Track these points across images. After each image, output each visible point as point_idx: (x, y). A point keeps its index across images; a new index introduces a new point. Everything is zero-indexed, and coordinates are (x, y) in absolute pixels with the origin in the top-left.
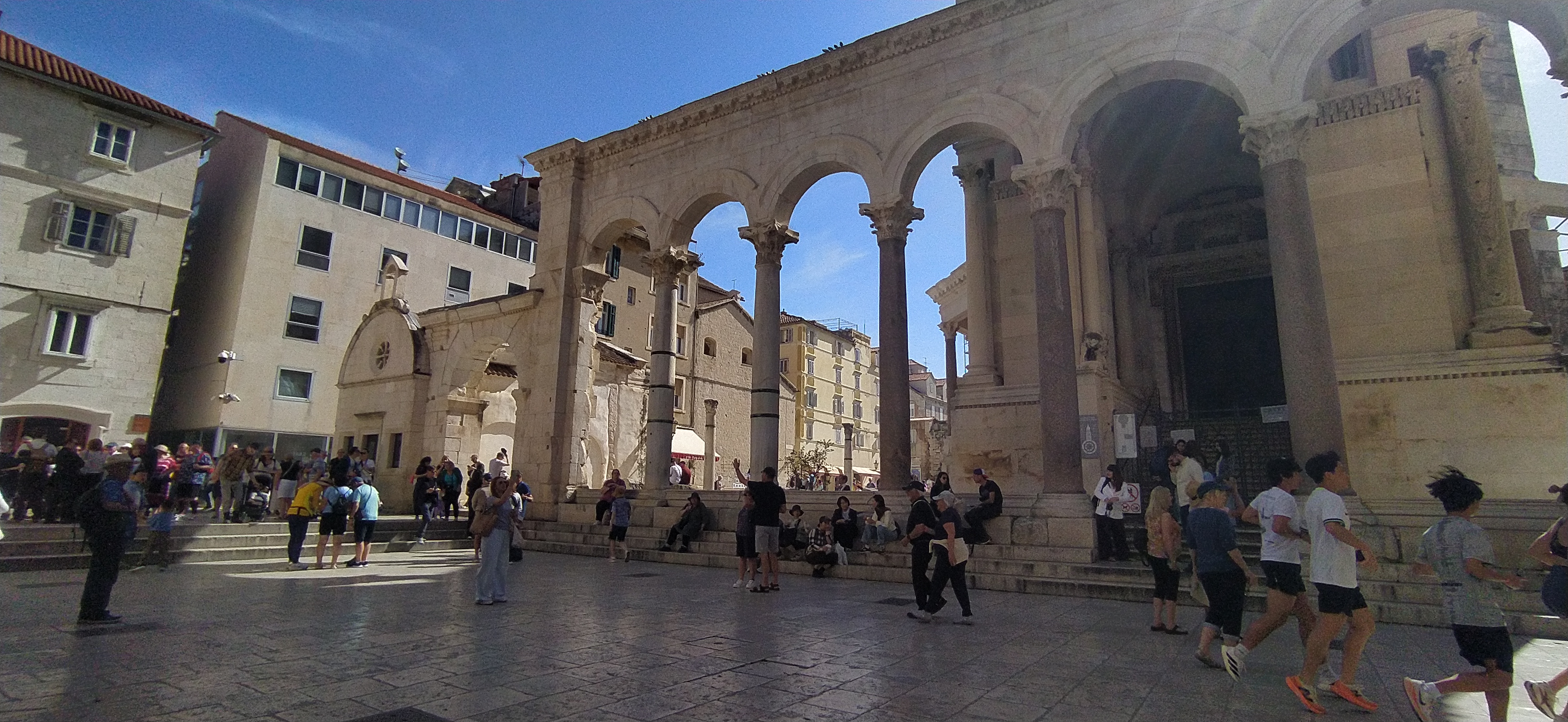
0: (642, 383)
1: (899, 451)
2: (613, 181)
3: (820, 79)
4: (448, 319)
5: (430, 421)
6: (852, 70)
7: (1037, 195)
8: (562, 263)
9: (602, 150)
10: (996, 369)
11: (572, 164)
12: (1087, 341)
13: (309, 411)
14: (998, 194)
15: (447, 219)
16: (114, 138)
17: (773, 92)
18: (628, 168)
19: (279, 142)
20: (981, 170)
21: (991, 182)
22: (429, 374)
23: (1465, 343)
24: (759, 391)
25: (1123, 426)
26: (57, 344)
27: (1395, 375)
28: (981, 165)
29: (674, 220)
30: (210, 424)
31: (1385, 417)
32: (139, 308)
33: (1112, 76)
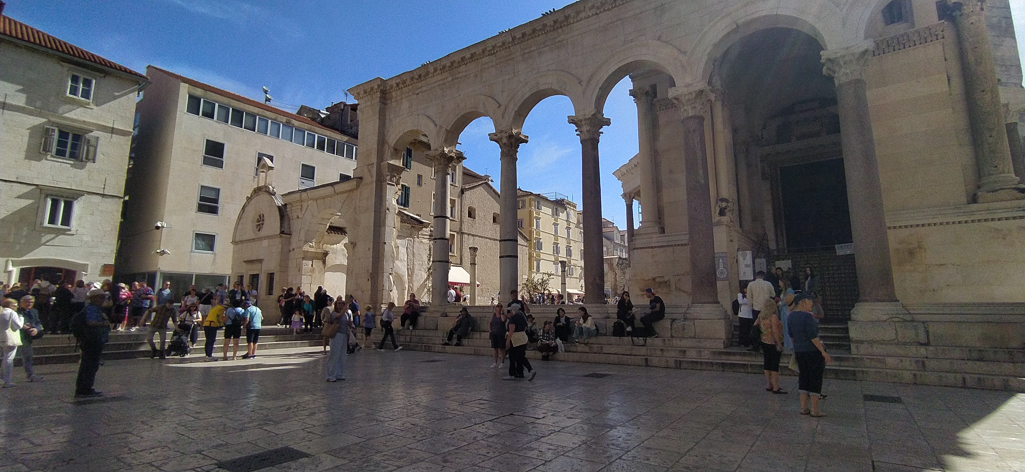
0: (428, 237)
1: (597, 278)
2: (405, 105)
3: (540, 33)
4: (301, 198)
5: (292, 264)
6: (561, 27)
7: (686, 107)
8: (374, 160)
9: (398, 85)
10: (660, 223)
11: (379, 94)
12: (720, 203)
13: (214, 259)
14: (660, 107)
15: (298, 132)
16: (81, 85)
17: (509, 43)
18: (415, 96)
19: (188, 85)
20: (648, 91)
21: (655, 100)
22: (290, 234)
23: (974, 199)
24: (505, 240)
25: (744, 259)
26: (52, 220)
27: (926, 222)
28: (648, 88)
29: (446, 130)
30: (152, 269)
31: (918, 250)
32: (103, 195)
33: (735, 26)
